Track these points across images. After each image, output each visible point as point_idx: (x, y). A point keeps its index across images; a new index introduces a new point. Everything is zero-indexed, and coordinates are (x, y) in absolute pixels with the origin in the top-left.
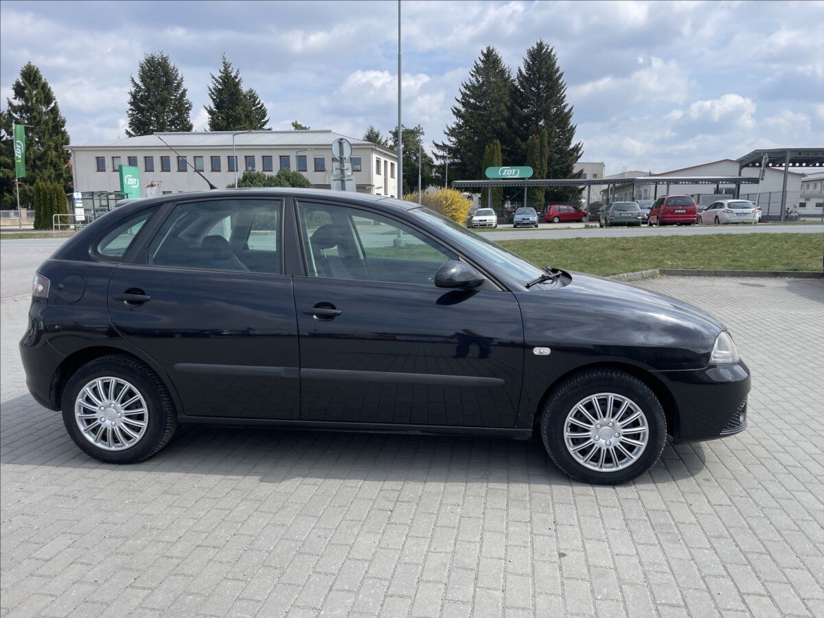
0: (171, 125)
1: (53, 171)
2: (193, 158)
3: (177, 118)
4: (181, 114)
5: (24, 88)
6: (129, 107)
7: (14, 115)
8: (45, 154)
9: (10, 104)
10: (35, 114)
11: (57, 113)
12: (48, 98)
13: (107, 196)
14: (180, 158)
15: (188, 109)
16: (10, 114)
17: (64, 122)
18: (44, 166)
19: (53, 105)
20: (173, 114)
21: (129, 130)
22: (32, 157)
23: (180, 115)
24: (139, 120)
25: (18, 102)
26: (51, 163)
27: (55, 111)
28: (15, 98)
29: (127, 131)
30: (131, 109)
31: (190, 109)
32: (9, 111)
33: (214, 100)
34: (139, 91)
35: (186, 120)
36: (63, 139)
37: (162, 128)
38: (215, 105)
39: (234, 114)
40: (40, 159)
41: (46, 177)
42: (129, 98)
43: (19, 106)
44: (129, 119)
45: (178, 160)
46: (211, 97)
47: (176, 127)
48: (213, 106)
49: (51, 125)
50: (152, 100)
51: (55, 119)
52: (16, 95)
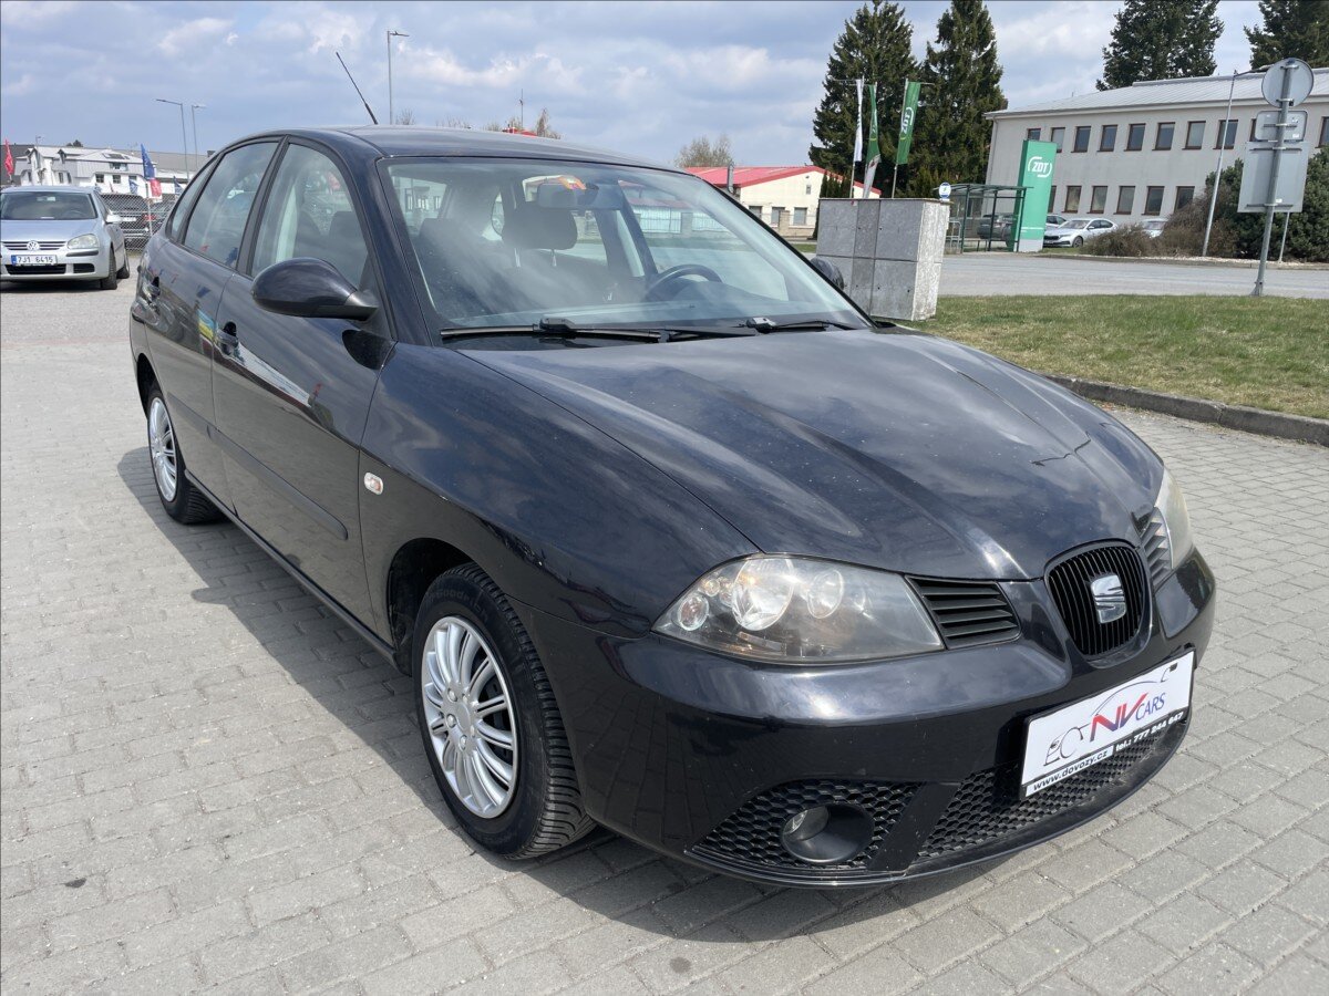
0: (1177, 67)
1: (966, 153)
2: (1186, 125)
3: (1190, 53)
4: (1199, 45)
5: (952, 24)
6: (1112, 39)
7: (933, 68)
8: (960, 128)
9: (930, 51)
10: (961, 63)
11: (992, 61)
12: (984, 35)
13: (996, 193)
14: (1163, 126)
15: (1215, 35)
16: (927, 67)
17: (999, 74)
18: (955, 147)
19: (989, 47)
20: (1185, 47)
21: (1103, 81)
22: (942, 132)
23: (1196, 47)
24: (1122, 62)
25: (939, 48)
26: (965, 143)
27: (990, 57)
28: (938, 42)
29: (1099, 82)
30: (1114, 45)
31: (1218, 37)
32: (927, 62)
33: (1267, 14)
34: (1134, 11)
35: (1205, 56)
36: (991, 102)
37: (1158, 73)
38: (1268, 23)
39: (1301, 37)
40: (952, 135)
41: (954, 163)
42: (1114, 24)
43: (942, 52)
44: (1105, 61)
45: (1160, 130)
46: (1263, 10)
47: (1184, 71)
48: (1262, 26)
49: (978, 80)
50: (1152, 23)
51: (988, 69)
52: (940, 36)
